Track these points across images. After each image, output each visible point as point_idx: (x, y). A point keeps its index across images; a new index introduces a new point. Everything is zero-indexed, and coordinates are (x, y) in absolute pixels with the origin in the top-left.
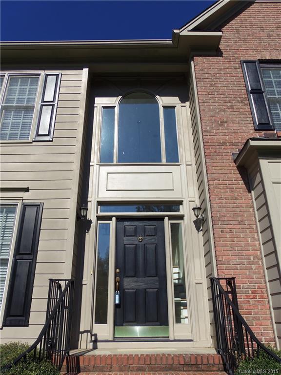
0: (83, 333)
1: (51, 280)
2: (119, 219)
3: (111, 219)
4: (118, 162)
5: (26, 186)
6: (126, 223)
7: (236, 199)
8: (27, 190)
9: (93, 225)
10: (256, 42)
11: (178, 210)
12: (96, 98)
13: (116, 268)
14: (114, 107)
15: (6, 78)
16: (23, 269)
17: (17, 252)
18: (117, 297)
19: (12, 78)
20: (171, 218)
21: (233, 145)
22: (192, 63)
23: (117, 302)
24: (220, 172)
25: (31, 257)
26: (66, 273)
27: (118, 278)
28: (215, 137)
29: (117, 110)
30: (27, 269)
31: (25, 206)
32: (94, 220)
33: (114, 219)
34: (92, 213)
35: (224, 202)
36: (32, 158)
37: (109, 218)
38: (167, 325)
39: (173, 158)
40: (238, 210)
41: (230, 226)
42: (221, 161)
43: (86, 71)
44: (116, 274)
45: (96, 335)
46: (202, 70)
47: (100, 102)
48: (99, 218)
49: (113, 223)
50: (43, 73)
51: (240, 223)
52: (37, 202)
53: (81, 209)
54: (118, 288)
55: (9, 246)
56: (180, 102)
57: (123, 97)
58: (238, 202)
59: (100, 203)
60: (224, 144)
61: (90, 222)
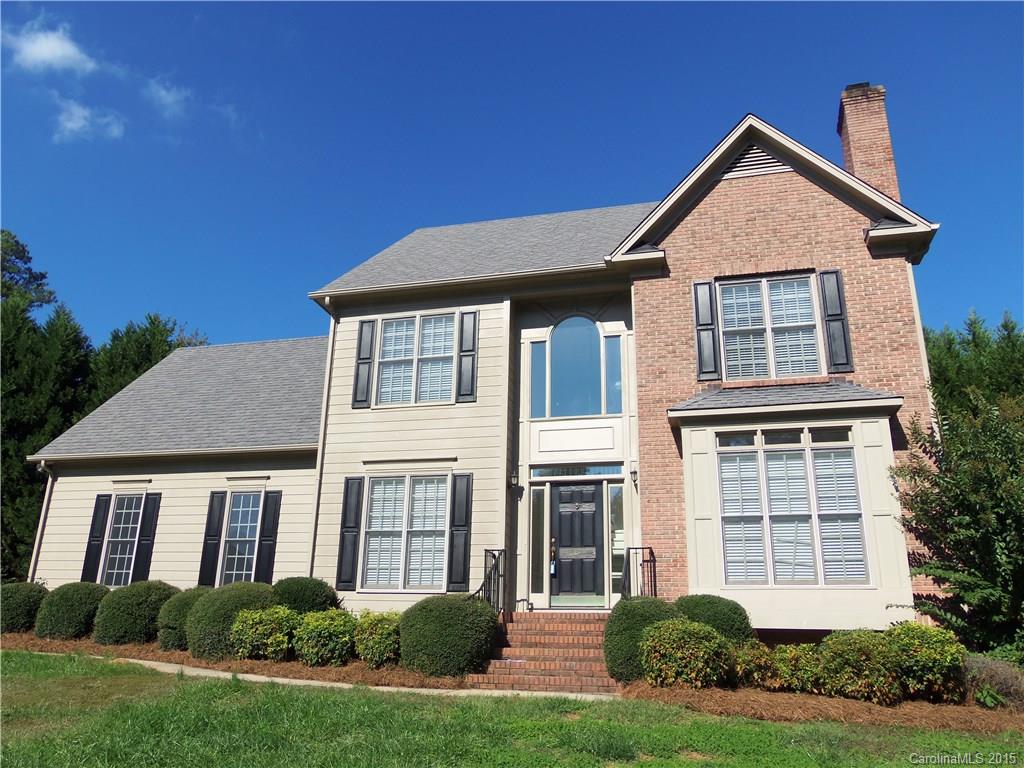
0: (519, 601)
1: (486, 550)
2: (554, 484)
3: (545, 485)
4: (552, 416)
5: (454, 456)
6: (562, 488)
7: (667, 466)
8: (455, 460)
9: (526, 493)
10: (715, 249)
11: (619, 472)
12: (523, 331)
13: (551, 538)
14: (545, 342)
15: (417, 320)
16: (460, 541)
17: (453, 524)
18: (553, 567)
19: (425, 320)
20: (610, 481)
21: (670, 401)
22: (632, 287)
23: (552, 572)
24: (652, 435)
25: (466, 528)
26: (499, 543)
27: (553, 548)
28: (651, 393)
29: (548, 345)
30: (463, 540)
31: (455, 477)
32: (526, 486)
33: (548, 484)
34: (524, 478)
35: (653, 469)
36: (457, 423)
37: (543, 484)
38: (603, 594)
39: (615, 407)
40: (668, 477)
41: (656, 496)
42: (654, 422)
43: (507, 304)
44: (551, 545)
45: (532, 604)
46: (642, 300)
47: (528, 335)
48: (532, 484)
49: (547, 489)
50: (458, 310)
51: (668, 492)
52: (467, 472)
53: (511, 477)
54: (554, 558)
55: (443, 517)
56: (626, 329)
57: (555, 327)
58: (668, 469)
59: (532, 467)
60: (660, 401)
61: (522, 489)
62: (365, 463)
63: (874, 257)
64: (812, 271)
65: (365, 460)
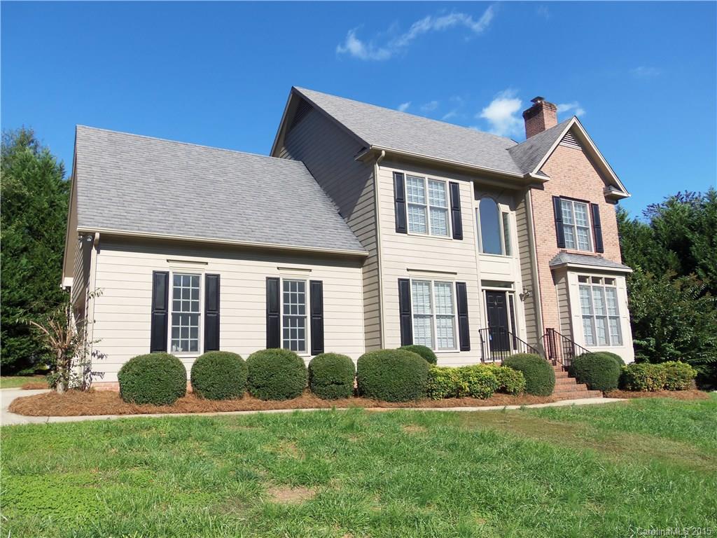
5: (455, 271)
7: (550, 288)
8: (456, 274)
10: (559, 181)
11: (511, 287)
15: (426, 180)
20: (509, 292)
22: (529, 191)
23: (491, 339)
30: (465, 322)
31: (457, 284)
33: (485, 291)
35: (545, 289)
40: (551, 294)
43: (472, 183)
44: (488, 325)
46: (535, 200)
50: (448, 180)
51: (551, 301)
52: (463, 282)
55: (450, 307)
56: (510, 210)
62: (408, 270)
63: (607, 202)
64: (588, 202)
65: (409, 268)
